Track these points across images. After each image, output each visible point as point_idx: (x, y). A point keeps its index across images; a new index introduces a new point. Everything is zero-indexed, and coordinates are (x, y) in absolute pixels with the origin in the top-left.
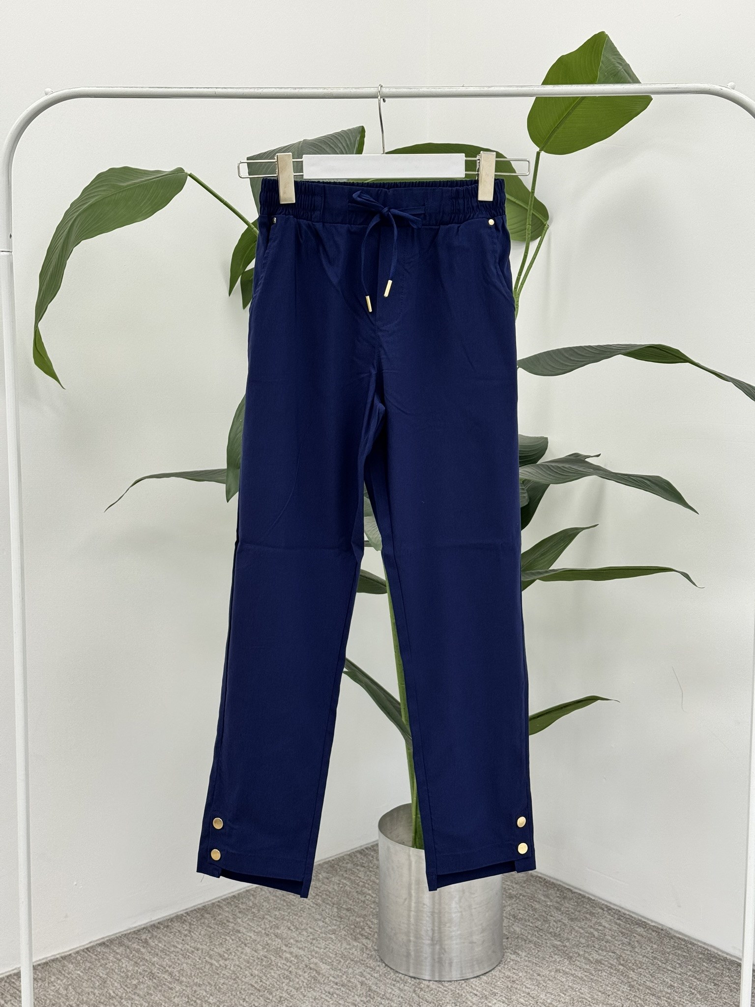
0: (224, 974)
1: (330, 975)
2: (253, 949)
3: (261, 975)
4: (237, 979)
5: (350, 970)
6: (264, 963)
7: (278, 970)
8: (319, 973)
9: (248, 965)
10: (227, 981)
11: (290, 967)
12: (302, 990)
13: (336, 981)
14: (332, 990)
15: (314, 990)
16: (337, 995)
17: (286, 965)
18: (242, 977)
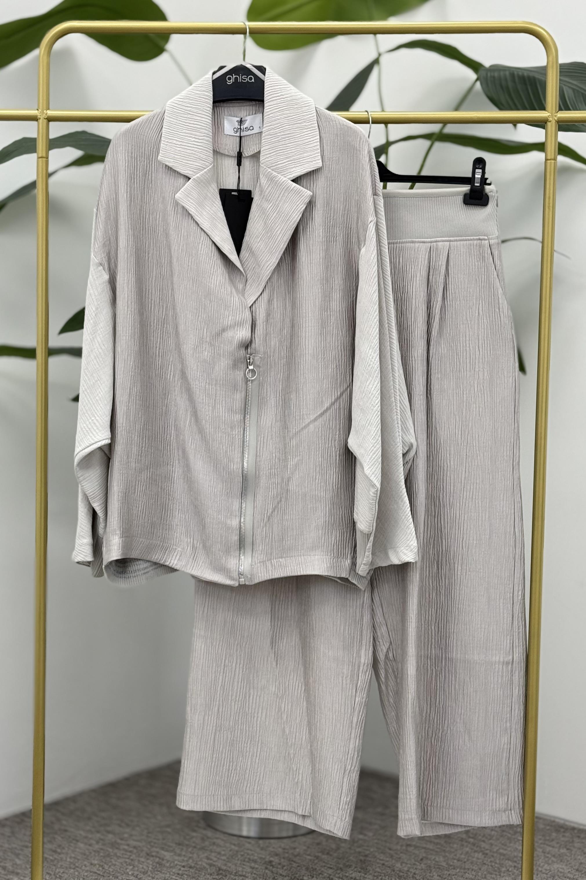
0: (61, 866)
1: (176, 860)
2: (86, 844)
3: (101, 864)
4: (77, 869)
5: (195, 856)
6: (102, 854)
7: (118, 859)
8: (163, 860)
9: (85, 857)
10: (67, 871)
11: (130, 856)
12: (149, 873)
13: (183, 864)
14: (180, 872)
15: (161, 872)
16: (187, 875)
17: (126, 854)
18: (82, 866)
